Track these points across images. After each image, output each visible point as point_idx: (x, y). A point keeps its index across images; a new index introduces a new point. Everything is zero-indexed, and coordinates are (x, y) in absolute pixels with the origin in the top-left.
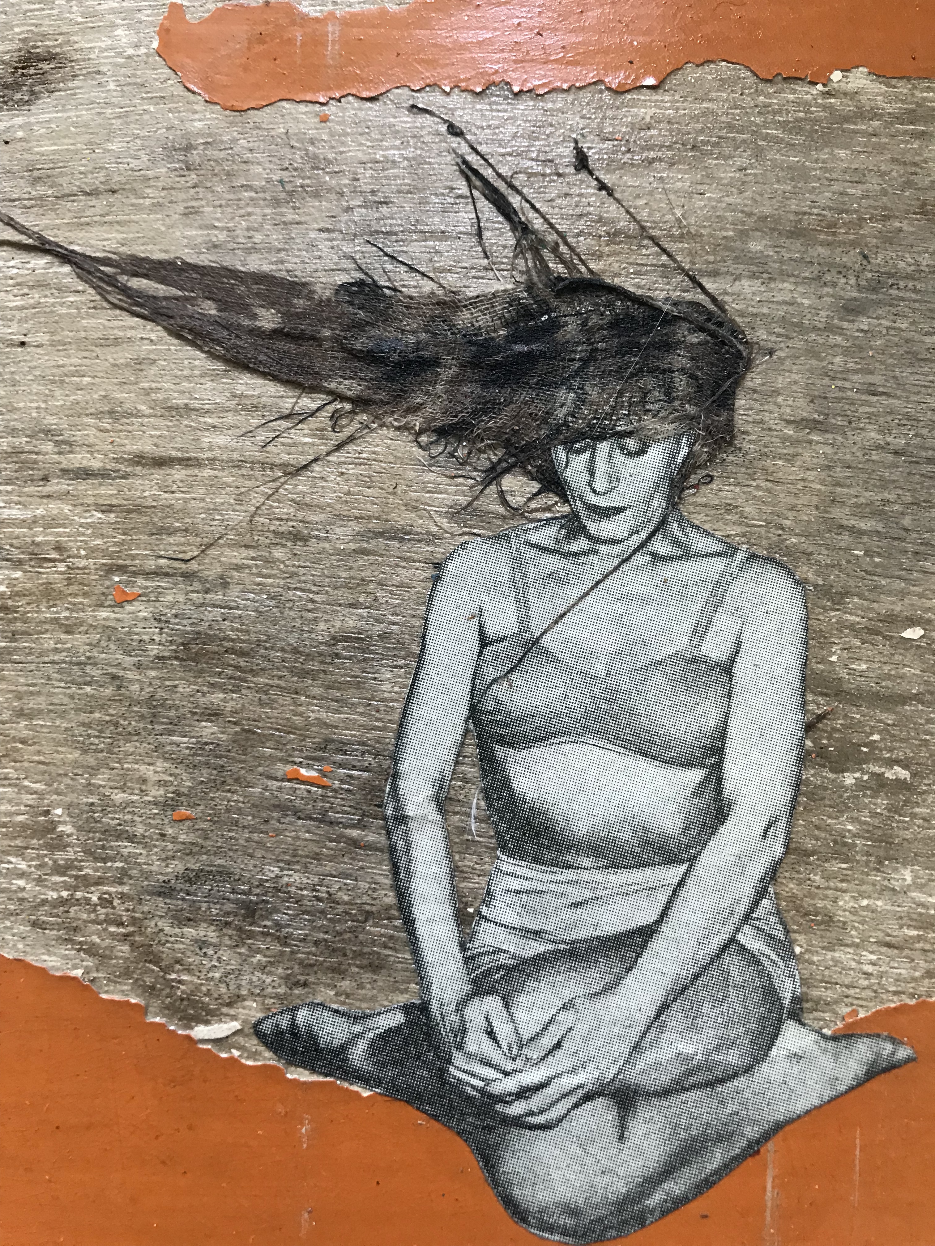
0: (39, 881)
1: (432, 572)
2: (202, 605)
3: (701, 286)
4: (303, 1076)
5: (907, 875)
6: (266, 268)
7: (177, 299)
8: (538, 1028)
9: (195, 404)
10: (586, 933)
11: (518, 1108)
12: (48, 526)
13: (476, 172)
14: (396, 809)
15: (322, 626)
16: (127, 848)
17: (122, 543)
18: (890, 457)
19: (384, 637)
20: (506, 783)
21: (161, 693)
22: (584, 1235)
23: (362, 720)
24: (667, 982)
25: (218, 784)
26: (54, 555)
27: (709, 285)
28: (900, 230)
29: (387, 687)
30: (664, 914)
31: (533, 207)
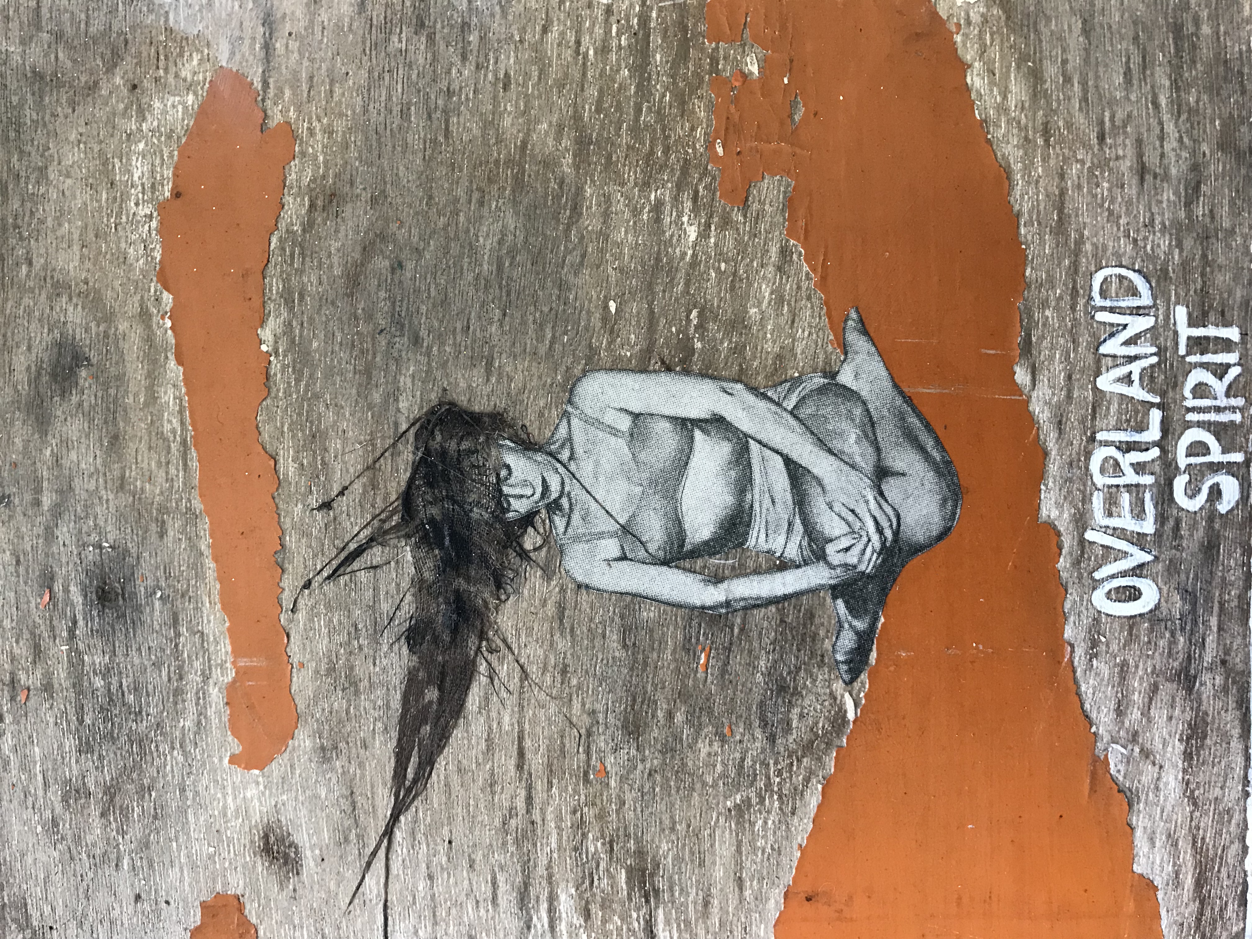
0: (769, 812)
1: (584, 591)
2: (606, 725)
3: (405, 432)
4: (874, 655)
5: (753, 311)
6: (398, 696)
7: (420, 750)
8: (843, 523)
9: (485, 736)
10: (789, 497)
11: (888, 534)
12: (561, 820)
13: (335, 571)
14: (722, 607)
15: (617, 654)
16: (748, 762)
17: (570, 774)
18: (507, 319)
19: (622, 617)
20: (706, 543)
21: (659, 747)
22: (957, 495)
23: (671, 628)
24: (816, 449)
25: (710, 712)
26: (578, 814)
27: (404, 427)
28: (363, 309)
29: (652, 615)
30: (777, 452)
31: (356, 535)
